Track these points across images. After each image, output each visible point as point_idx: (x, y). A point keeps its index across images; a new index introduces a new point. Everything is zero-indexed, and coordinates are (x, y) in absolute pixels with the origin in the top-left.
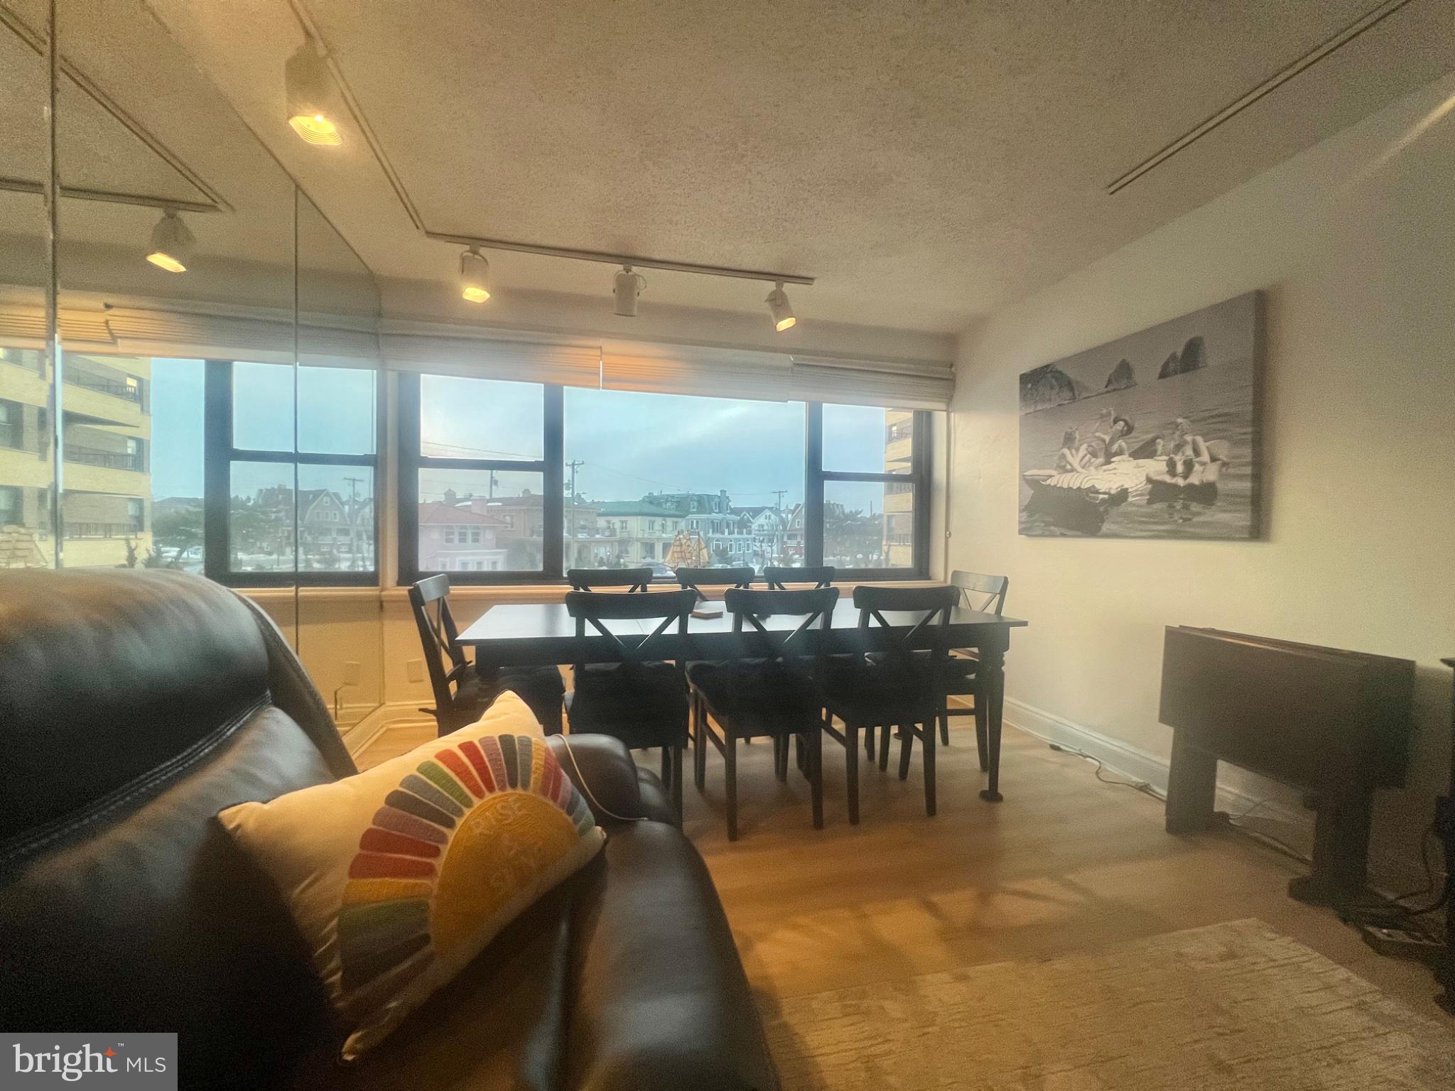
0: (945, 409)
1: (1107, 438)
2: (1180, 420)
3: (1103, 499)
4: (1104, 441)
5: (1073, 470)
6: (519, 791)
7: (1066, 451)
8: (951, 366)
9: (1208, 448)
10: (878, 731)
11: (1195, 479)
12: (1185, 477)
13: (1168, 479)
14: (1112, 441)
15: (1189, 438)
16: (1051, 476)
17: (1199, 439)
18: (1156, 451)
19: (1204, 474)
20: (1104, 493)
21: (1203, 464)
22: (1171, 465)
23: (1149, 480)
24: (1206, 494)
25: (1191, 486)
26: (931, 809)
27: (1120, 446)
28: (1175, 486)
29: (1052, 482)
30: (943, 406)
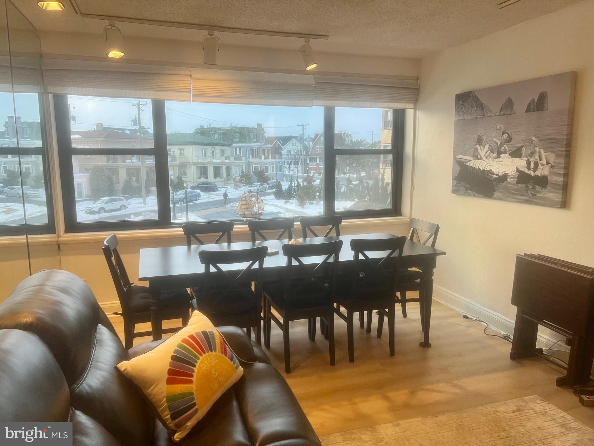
0: (413, 107)
1: (499, 143)
2: (534, 138)
3: (495, 178)
4: (497, 144)
5: (481, 159)
6: (213, 352)
7: (478, 146)
8: (418, 79)
9: (545, 156)
10: (366, 313)
11: (538, 173)
12: (534, 171)
13: (526, 171)
14: (501, 145)
15: (537, 149)
16: (470, 161)
17: (542, 150)
18: (522, 154)
19: (543, 171)
20: (496, 175)
21: (543, 165)
22: (528, 163)
23: (518, 170)
24: (543, 181)
25: (537, 176)
26: (392, 353)
27: (505, 148)
28: (529, 176)
29: (470, 164)
30: (412, 105)
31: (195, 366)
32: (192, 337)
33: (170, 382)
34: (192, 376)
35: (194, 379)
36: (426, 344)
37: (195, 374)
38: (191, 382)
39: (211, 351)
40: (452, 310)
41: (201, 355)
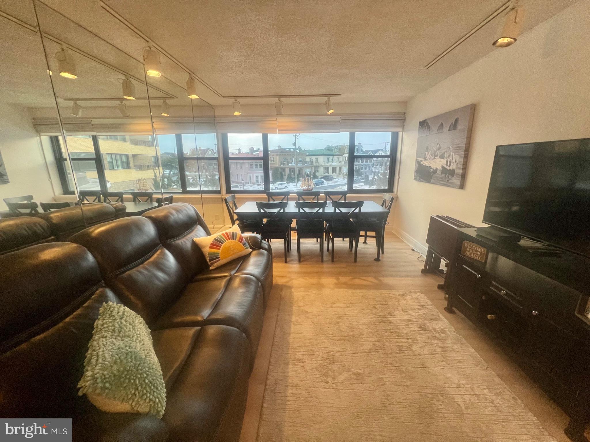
0: (401, 130)
1: (435, 150)
2: (451, 147)
3: (432, 171)
4: (434, 150)
5: (427, 160)
6: (234, 240)
7: (426, 152)
8: (405, 113)
9: (455, 158)
11: (451, 168)
12: (449, 167)
13: (445, 166)
14: (436, 151)
15: (451, 153)
16: (422, 161)
17: (453, 154)
18: (444, 156)
19: (453, 167)
20: (433, 169)
21: (453, 163)
22: (447, 162)
23: (442, 166)
24: (452, 173)
25: (450, 170)
27: (437, 153)
28: (446, 169)
29: (422, 163)
30: (401, 129)
31: (223, 244)
32: (226, 233)
33: (210, 247)
34: (220, 247)
35: (221, 249)
36: (378, 259)
37: (222, 247)
38: (219, 249)
39: (233, 239)
40: (409, 246)
41: (227, 240)
